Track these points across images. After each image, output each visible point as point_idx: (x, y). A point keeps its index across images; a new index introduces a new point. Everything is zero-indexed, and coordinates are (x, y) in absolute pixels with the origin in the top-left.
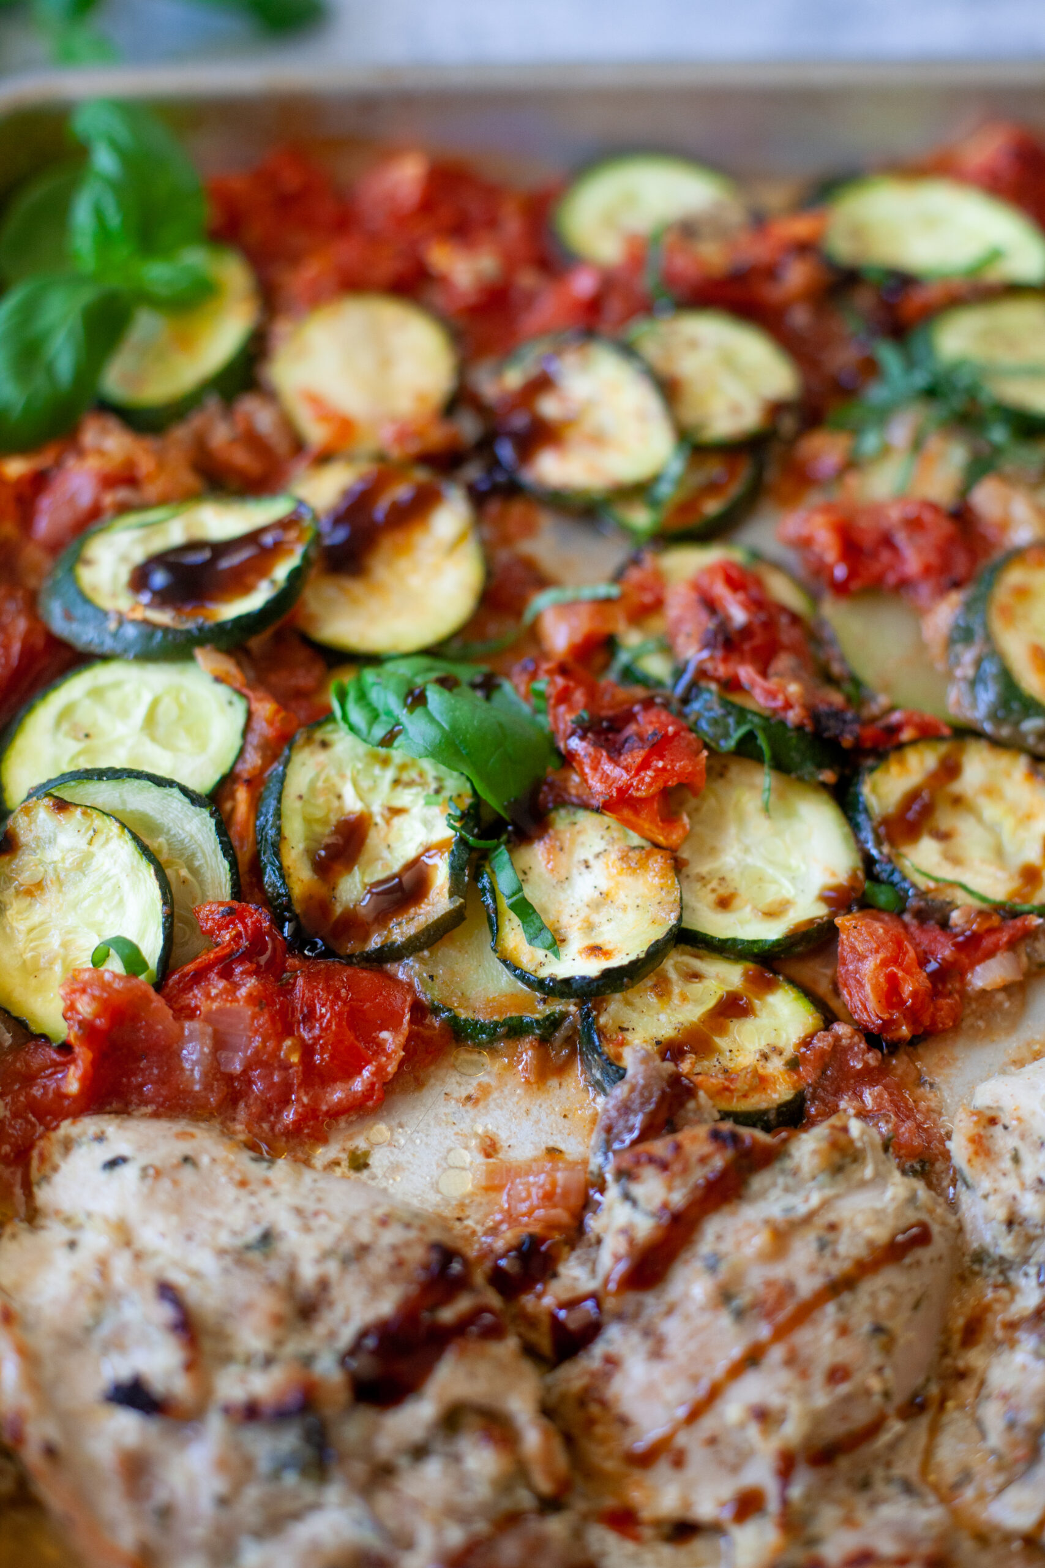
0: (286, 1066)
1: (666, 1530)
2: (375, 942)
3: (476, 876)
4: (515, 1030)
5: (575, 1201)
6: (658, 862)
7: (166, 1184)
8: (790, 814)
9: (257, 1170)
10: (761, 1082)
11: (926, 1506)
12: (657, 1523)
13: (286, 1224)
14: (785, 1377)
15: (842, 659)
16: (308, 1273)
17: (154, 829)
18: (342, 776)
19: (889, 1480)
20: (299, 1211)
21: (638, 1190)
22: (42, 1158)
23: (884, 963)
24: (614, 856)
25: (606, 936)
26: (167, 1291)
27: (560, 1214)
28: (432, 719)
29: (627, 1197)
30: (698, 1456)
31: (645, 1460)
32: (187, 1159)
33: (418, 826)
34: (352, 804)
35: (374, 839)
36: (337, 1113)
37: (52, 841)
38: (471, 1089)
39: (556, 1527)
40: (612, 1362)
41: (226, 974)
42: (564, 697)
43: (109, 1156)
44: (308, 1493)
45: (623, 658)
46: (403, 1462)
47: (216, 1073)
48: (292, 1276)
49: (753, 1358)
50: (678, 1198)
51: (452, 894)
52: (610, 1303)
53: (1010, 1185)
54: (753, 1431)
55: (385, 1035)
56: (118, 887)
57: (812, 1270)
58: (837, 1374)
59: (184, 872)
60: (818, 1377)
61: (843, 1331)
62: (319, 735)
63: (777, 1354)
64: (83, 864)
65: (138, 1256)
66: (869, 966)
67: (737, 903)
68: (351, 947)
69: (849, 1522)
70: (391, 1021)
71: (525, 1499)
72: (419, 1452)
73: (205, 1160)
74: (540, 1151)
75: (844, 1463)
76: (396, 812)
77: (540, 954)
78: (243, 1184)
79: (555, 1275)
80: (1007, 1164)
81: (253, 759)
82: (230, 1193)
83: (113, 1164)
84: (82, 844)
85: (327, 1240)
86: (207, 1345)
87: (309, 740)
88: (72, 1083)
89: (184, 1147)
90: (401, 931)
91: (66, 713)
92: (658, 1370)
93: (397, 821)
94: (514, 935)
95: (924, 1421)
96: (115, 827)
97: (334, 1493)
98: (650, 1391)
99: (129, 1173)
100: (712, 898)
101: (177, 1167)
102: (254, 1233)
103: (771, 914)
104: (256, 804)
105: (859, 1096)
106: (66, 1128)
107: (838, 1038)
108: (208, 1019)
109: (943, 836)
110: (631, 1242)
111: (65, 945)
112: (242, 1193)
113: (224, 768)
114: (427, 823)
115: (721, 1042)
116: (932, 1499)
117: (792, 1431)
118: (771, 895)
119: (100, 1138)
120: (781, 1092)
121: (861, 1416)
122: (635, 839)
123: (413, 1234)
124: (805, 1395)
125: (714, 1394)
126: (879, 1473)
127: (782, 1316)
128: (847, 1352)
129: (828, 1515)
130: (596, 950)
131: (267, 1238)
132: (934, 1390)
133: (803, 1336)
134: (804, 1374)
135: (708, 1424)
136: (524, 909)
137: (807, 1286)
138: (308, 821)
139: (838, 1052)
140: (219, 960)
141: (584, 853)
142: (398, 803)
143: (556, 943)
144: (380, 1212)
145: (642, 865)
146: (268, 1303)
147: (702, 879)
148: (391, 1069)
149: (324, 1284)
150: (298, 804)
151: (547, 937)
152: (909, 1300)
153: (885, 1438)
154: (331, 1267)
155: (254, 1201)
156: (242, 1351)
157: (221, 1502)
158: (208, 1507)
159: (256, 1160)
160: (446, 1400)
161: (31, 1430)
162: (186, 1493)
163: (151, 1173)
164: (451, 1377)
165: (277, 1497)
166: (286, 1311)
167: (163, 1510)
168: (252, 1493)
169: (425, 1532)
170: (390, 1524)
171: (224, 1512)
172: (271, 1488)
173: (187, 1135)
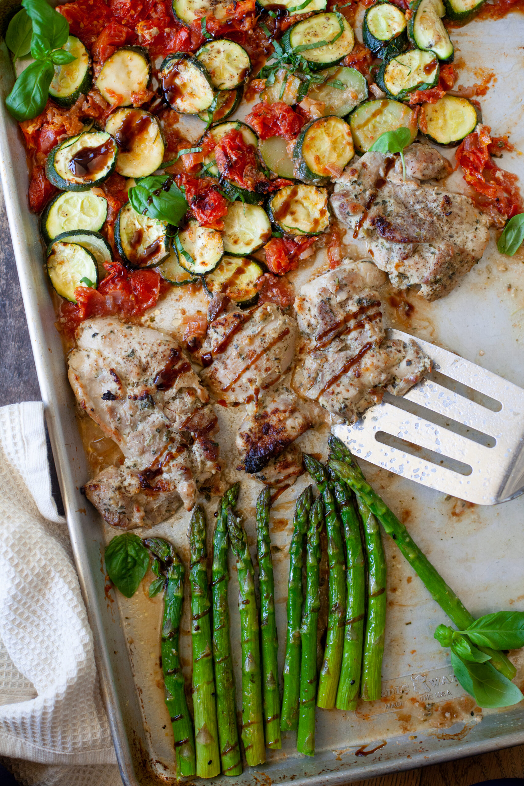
0: (132, 301)
1: (233, 404)
2: (149, 263)
3: (172, 244)
4: (186, 283)
5: (205, 328)
6: (217, 236)
7: (108, 339)
8: (252, 214)
9: (128, 331)
10: (247, 292)
11: (292, 394)
12: (230, 403)
13: (137, 347)
14: (255, 372)
15: (264, 163)
16: (144, 360)
17: (89, 245)
18: (134, 219)
19: (283, 389)
20: (139, 343)
21: (218, 330)
22: (77, 335)
23: (276, 258)
24: (206, 235)
25: (206, 259)
26: (112, 371)
27: (201, 332)
28: (155, 208)
29: (215, 332)
30: (237, 389)
31: (226, 390)
32: (111, 332)
33: (155, 231)
34: (138, 227)
35: (145, 235)
36: (145, 309)
37: (64, 251)
38: (177, 297)
39: (206, 410)
40: (216, 369)
41: (113, 282)
42: (189, 191)
43: (93, 333)
44: (151, 411)
45: (205, 168)
46: (171, 401)
47: (115, 305)
48: (140, 362)
49: (247, 368)
50: (228, 331)
51: (166, 251)
52: (214, 357)
53: (308, 317)
54: (249, 384)
55: (154, 290)
56: (83, 262)
57: (260, 347)
58: (267, 370)
59: (99, 254)
60: (263, 371)
61: (268, 360)
62: (127, 208)
63: (253, 367)
64: (73, 257)
65: (104, 359)
66: (273, 259)
67: (239, 242)
68: (143, 265)
69: (274, 401)
70: (156, 286)
71: (200, 405)
72: (174, 398)
73: (116, 331)
74: (196, 312)
75: (271, 387)
76: (149, 227)
77: (190, 264)
78: (126, 336)
79: (202, 347)
80: (307, 312)
81: (110, 219)
82: (123, 339)
83: (95, 335)
84: (72, 252)
85: (147, 351)
86: (123, 382)
87: (124, 210)
88: (81, 315)
89: (110, 328)
90: (155, 260)
91: (60, 208)
92: (227, 371)
93: (150, 230)
94: (183, 259)
95: (291, 373)
96: (79, 248)
97: (156, 410)
98: (225, 376)
99: (99, 337)
100: (232, 241)
101: (109, 334)
102: (130, 351)
103: (248, 244)
104: (114, 229)
105: (272, 292)
106: (81, 325)
107: (266, 277)
108: (111, 294)
109: (293, 213)
110: (217, 343)
111: (72, 277)
112: (126, 339)
113: (104, 220)
114: (157, 230)
115: (237, 282)
116: (293, 392)
117: (258, 384)
118: (248, 238)
119: (90, 327)
120: (252, 295)
121: (274, 377)
122: (211, 230)
123: (166, 347)
124: (260, 375)
125: (239, 376)
126: (281, 387)
127: (253, 359)
128: (269, 364)
129: (269, 399)
130: (203, 263)
131: (133, 352)
132: (293, 365)
133: (259, 362)
134: (260, 371)
135: (239, 383)
136: (185, 253)
137: (259, 351)
138: (127, 234)
139: (267, 280)
140: (111, 279)
141: (199, 233)
142: (150, 224)
143: (194, 260)
144: (158, 342)
145: (213, 237)
146: (135, 370)
147: (230, 236)
148: (157, 298)
149: (148, 363)
150: (124, 231)
151: (191, 259)
152: (284, 348)
153: (281, 380)
154: (149, 359)
155: (129, 341)
156: (131, 383)
157: (132, 416)
158: (129, 417)
159: (128, 328)
160: (178, 388)
161: (87, 405)
162: (124, 415)
163: (104, 337)
164: (179, 383)
165: (144, 413)
166: (140, 371)
167: (119, 419)
168: (138, 413)
169: (177, 418)
170: (169, 417)
171: (133, 418)
172: (142, 411)
173: (110, 324)
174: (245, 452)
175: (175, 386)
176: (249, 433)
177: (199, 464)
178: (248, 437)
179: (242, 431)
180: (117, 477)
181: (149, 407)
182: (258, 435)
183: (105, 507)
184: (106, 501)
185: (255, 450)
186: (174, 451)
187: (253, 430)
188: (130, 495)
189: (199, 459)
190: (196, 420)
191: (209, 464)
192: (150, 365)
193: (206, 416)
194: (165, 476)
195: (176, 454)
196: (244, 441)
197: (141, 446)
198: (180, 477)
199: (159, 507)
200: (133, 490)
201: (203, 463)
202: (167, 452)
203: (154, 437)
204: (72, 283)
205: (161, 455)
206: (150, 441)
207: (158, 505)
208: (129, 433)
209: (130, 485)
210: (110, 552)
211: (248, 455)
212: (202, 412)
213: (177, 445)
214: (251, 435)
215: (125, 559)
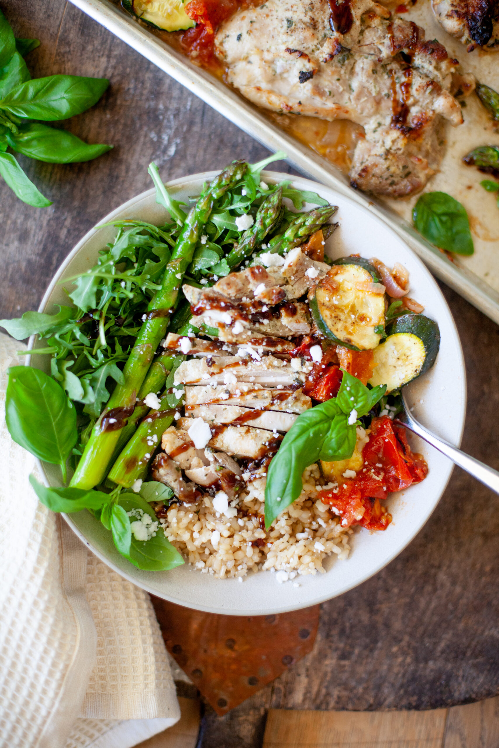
1: (411, 3)
7: (255, 32)
9: (265, 10)
12: (409, 3)
13: (289, 14)
16: (307, 19)
20: (287, 10)
22: (222, 53)
26: (290, 51)
32: (251, 22)
39: (397, 22)
43: (236, 38)
44: (352, 61)
46: (361, 37)
48: (305, 23)
65: (268, 51)
71: (387, 22)
72: (362, 32)
73: (254, 19)
78: (267, 16)
82: (268, 20)
83: (239, 38)
85: (301, 9)
86: (307, 52)
88: (209, 30)
89: (247, 21)
97: (356, 57)
99: (245, 36)
101: (251, 26)
102: (285, 23)
106: (217, 42)
112: (270, 18)
119: (228, 36)
131: (289, 21)
146: (308, 33)
149: (313, 19)
154: (310, 14)
155: (275, 17)
156: (314, 47)
157: (338, 80)
158: (338, 84)
159: (262, 8)
160: (359, 18)
161: (290, 104)
162: (330, 85)
163: (249, 32)
164: (356, 13)
165: (347, 68)
166: (312, 31)
167: (330, 93)
168: (342, 72)
169: (380, 47)
170: (372, 52)
171: (341, 81)
172: (344, 68)
173: (243, 18)
174: (466, 28)
175: (355, 19)
176: (453, 8)
177: (436, 73)
178: (457, 12)
179: (444, 13)
180: (374, 146)
181: (348, 58)
182: (463, 4)
183: (389, 182)
184: (386, 175)
185: (474, 19)
186: (404, 79)
187: (455, 4)
188: (400, 152)
189: (431, 68)
190: (399, 35)
191: (444, 65)
192: (316, 18)
193: (403, 26)
194: (414, 111)
195: (409, 80)
196: (456, 18)
197: (372, 100)
198: (431, 97)
199: (432, 145)
200: (401, 143)
201: (437, 68)
202: (398, 86)
203: (375, 80)
204: (175, 11)
205: (395, 92)
206: (375, 87)
207: (430, 143)
208: (349, 99)
209: (393, 142)
210: (421, 225)
211: (470, 29)
212: (395, 26)
213: (400, 73)
214: (457, 9)
215: (441, 221)
